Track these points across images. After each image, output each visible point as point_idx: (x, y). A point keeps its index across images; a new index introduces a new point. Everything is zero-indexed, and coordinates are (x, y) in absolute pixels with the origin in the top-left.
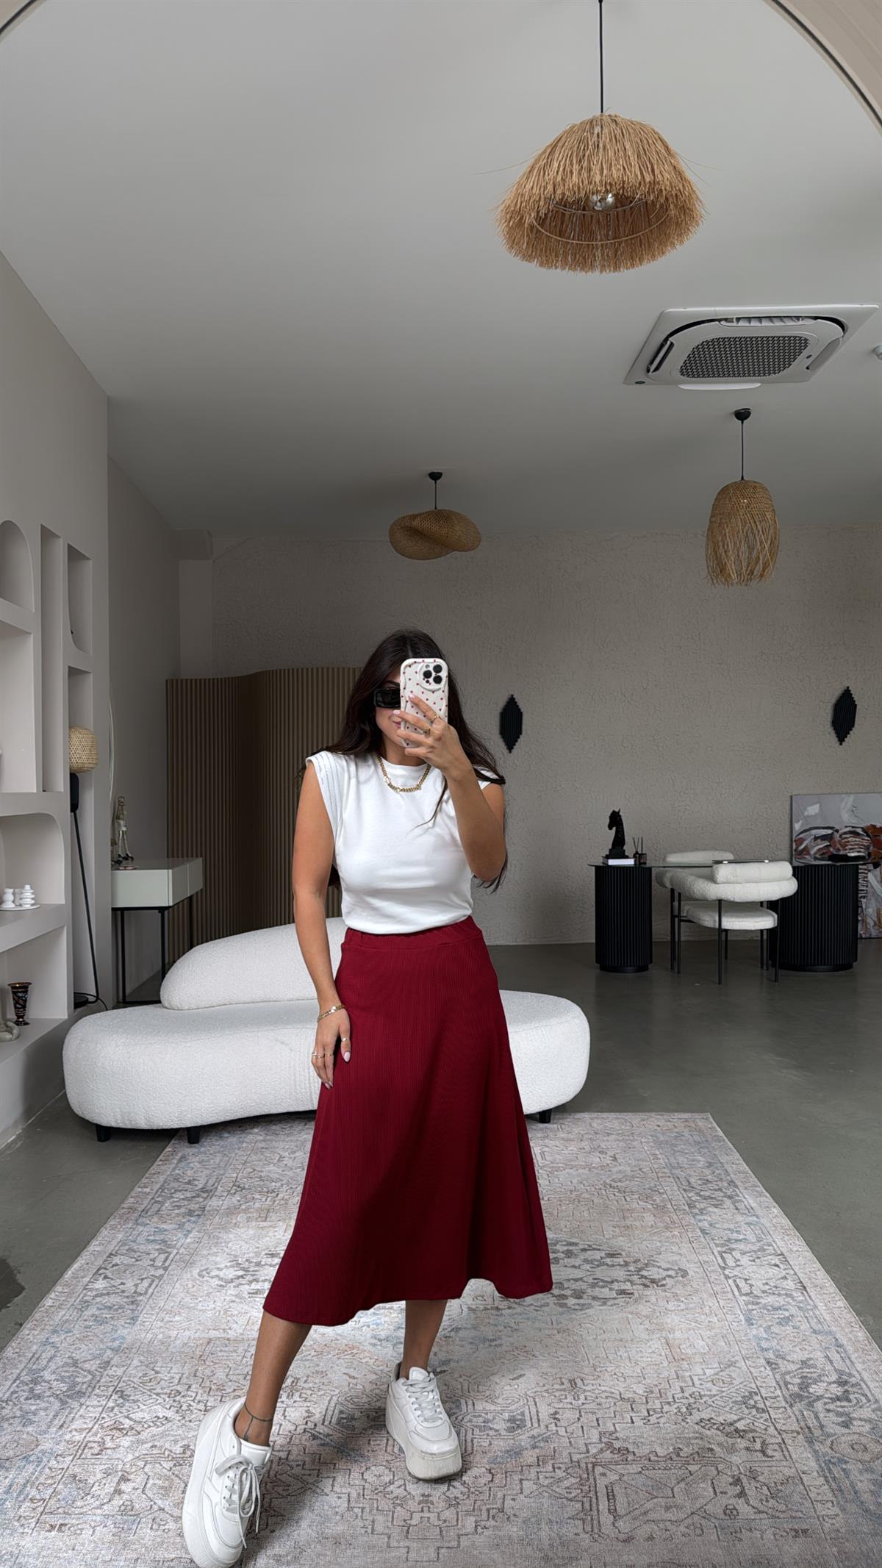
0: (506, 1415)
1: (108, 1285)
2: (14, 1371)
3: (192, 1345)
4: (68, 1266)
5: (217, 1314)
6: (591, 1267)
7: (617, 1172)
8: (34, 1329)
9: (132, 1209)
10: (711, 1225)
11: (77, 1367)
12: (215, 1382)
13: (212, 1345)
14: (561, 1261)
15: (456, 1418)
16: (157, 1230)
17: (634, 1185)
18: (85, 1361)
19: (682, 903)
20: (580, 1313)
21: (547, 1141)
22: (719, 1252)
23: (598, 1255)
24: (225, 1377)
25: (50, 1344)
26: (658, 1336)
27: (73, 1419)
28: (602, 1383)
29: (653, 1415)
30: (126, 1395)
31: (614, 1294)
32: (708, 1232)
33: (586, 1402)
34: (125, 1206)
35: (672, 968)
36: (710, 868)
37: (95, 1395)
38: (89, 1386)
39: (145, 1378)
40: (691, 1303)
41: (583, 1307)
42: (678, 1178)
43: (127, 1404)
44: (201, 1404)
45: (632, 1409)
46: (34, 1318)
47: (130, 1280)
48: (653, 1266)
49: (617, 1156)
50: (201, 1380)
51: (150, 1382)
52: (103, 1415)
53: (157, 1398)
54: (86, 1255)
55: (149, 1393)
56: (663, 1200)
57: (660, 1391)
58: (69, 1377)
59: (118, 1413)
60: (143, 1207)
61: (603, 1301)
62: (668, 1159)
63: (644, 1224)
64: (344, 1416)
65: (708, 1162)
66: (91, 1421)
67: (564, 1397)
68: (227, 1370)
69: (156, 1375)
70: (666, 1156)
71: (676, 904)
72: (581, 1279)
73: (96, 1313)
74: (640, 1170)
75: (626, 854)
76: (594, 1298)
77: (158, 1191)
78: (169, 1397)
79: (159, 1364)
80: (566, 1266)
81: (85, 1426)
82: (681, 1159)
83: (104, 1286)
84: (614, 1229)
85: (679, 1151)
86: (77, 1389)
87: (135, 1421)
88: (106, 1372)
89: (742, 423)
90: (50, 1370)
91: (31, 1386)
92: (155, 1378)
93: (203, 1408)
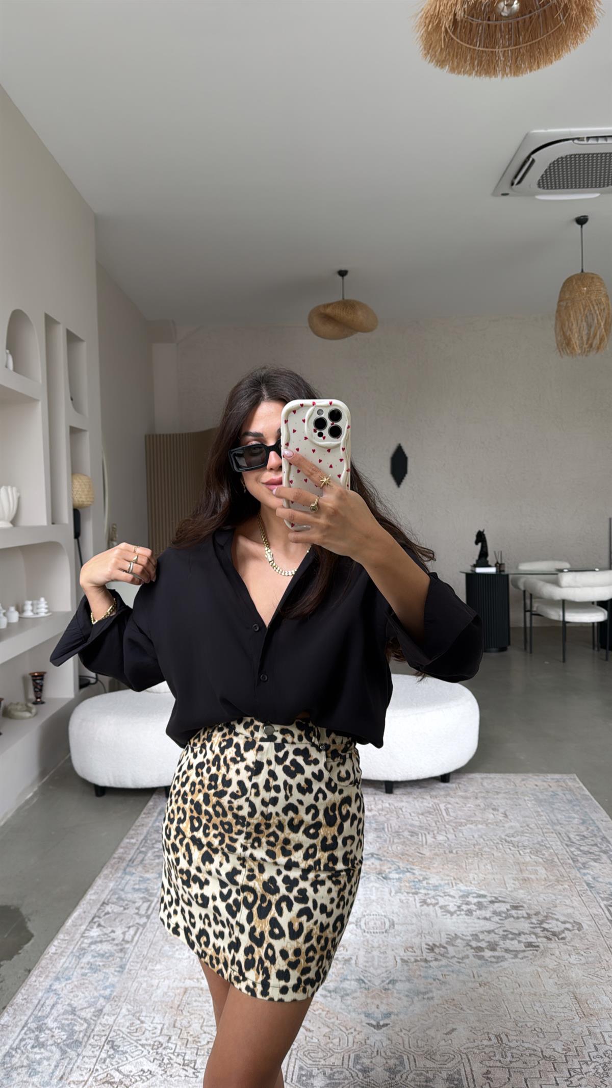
0: (444, 1075)
1: (101, 933)
2: (22, 1017)
3: (171, 994)
4: (69, 915)
5: (192, 963)
6: (500, 920)
7: (509, 828)
8: (40, 976)
9: (121, 859)
10: (594, 878)
11: (75, 1015)
12: (191, 1033)
13: (187, 995)
14: (474, 913)
15: (401, 1077)
16: (141, 879)
17: (524, 839)
18: (82, 1009)
19: (533, 600)
20: (496, 966)
21: (449, 798)
22: (605, 905)
23: (503, 907)
24: (199, 1029)
25: (52, 990)
26: (566, 990)
27: (71, 1070)
28: (524, 1039)
29: (574, 1076)
30: (116, 1046)
31: (522, 947)
32: (593, 885)
33: (514, 1060)
34: (116, 856)
35: (525, 649)
36: (555, 576)
37: (90, 1044)
38: (85, 1035)
39: (132, 1028)
40: (590, 957)
41: (499, 959)
42: (560, 834)
43: (117, 1056)
44: (180, 1057)
45: (555, 1068)
46: (41, 965)
47: (119, 928)
48: (553, 918)
49: (508, 813)
50: (179, 1031)
51: (136, 1032)
52: (97, 1067)
53: (143, 1049)
54: (83, 904)
55: (135, 1044)
56: (551, 855)
57: (576, 1050)
58: (68, 1025)
59: (109, 1065)
60: (130, 857)
61: (514, 953)
62: (549, 816)
63: (538, 877)
64: (303, 1073)
65: (582, 820)
66: (86, 1074)
67: (493, 1054)
68: (201, 1021)
69: (142, 1025)
70: (547, 813)
71: (528, 602)
72: (493, 931)
73: (91, 961)
74: (528, 826)
75: (490, 563)
76: (507, 951)
77: (142, 841)
78: (152, 1049)
79: (144, 1014)
80: (479, 918)
81: (81, 1079)
82: (559, 816)
83: (97, 934)
84: (514, 882)
85: (557, 809)
86: (75, 1038)
87: (124, 1075)
88: (99, 1022)
89: (582, 227)
90: (52, 1017)
91: (37, 1033)
92: (141, 1028)
93: (181, 1062)
